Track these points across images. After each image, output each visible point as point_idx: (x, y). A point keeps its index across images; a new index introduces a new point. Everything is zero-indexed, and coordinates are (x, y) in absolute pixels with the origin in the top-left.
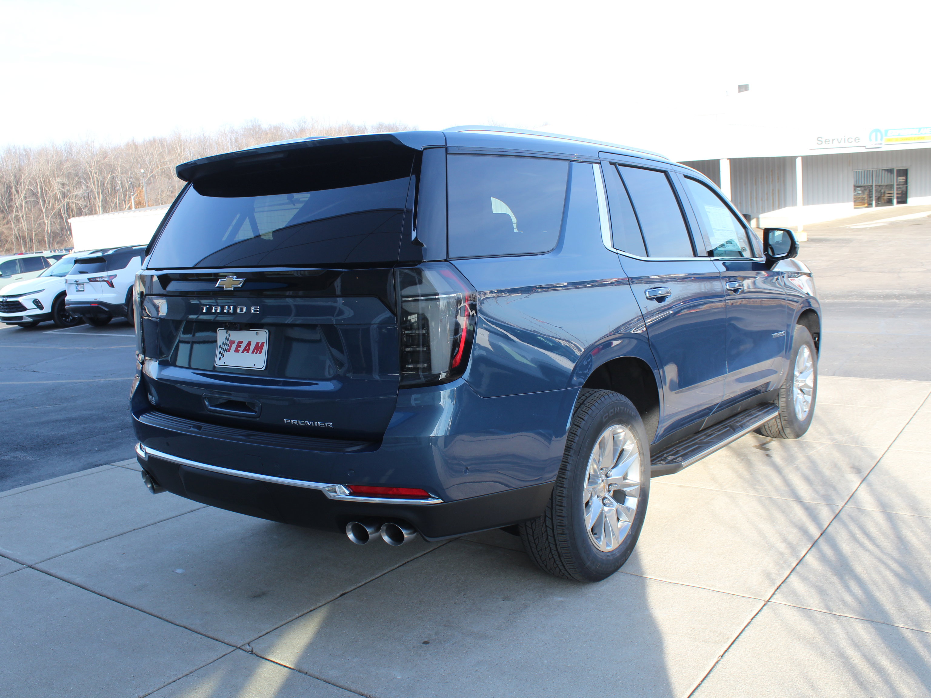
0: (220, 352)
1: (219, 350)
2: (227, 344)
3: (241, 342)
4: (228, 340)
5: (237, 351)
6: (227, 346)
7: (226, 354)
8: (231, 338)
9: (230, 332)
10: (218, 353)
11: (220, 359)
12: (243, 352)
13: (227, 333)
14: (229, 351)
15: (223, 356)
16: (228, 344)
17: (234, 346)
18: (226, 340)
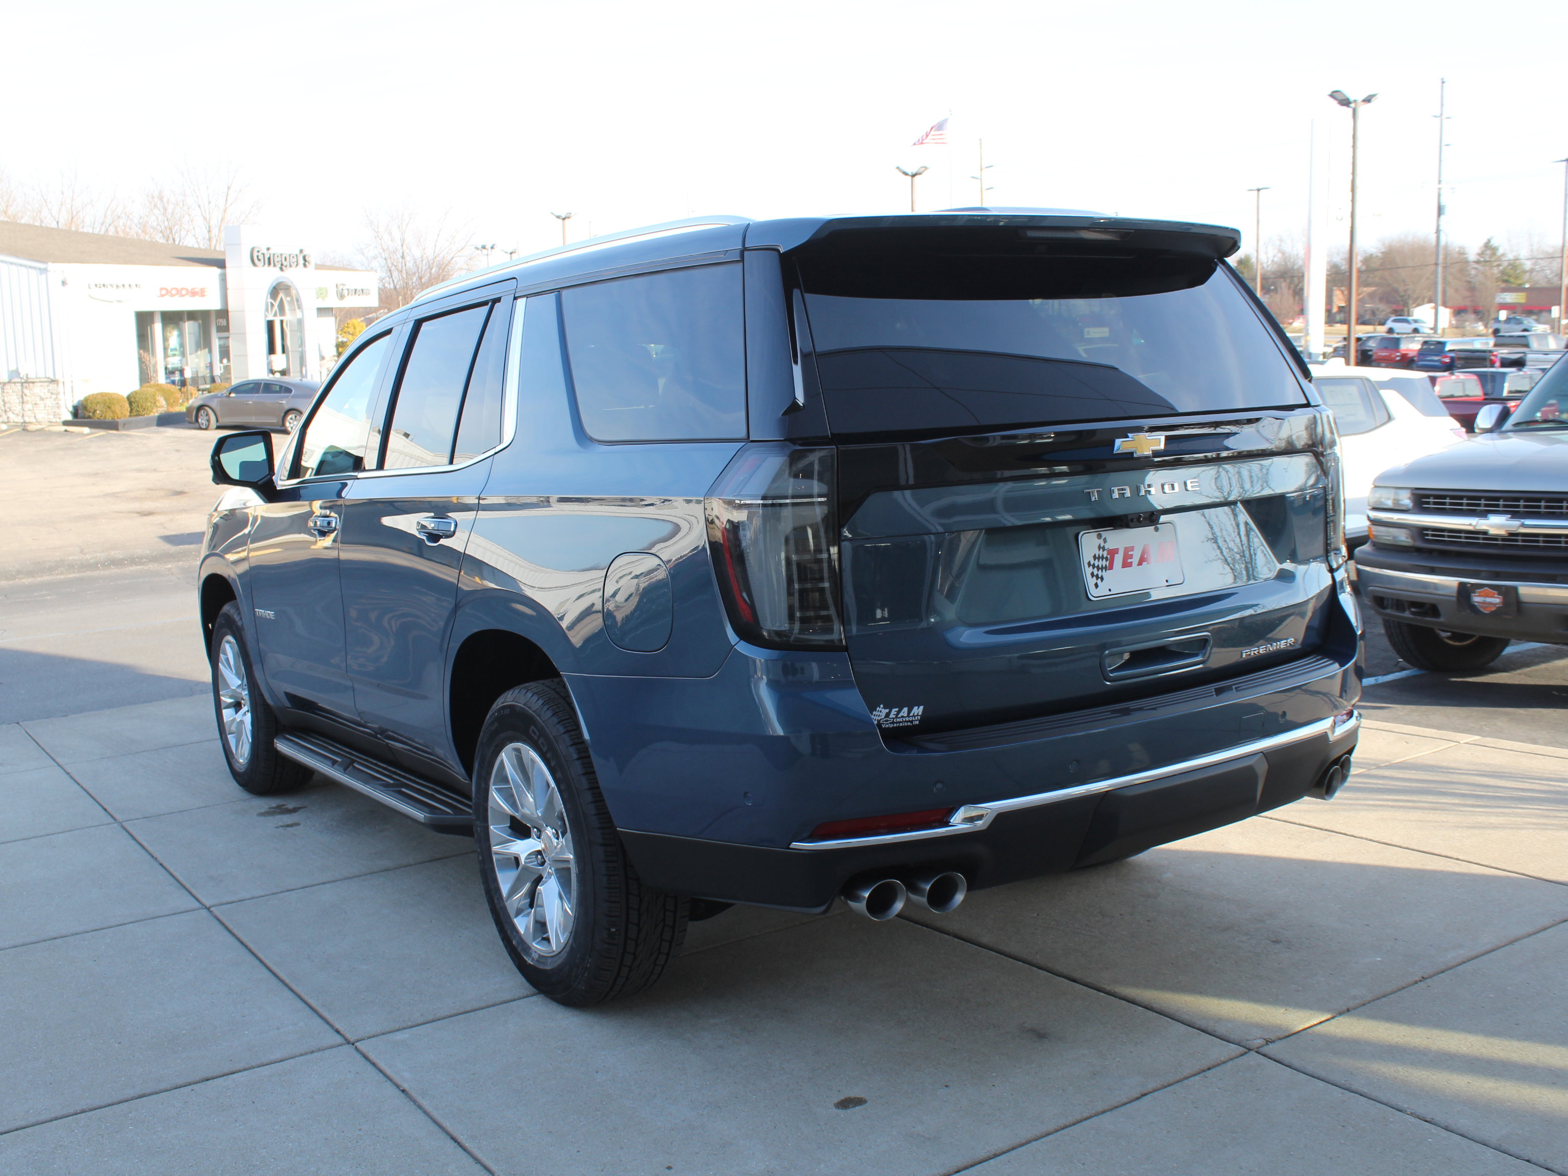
0: (1092, 574)
1: (1088, 571)
2: (1103, 558)
3: (1132, 549)
4: (1104, 549)
5: (1126, 564)
6: (1104, 560)
7: (1105, 574)
8: (1109, 545)
9: (1104, 534)
10: (1089, 576)
11: (1096, 586)
12: (1140, 564)
13: (1099, 536)
14: (1111, 567)
15: (1102, 579)
16: (1105, 556)
17: (1118, 559)
18: (1099, 550)
